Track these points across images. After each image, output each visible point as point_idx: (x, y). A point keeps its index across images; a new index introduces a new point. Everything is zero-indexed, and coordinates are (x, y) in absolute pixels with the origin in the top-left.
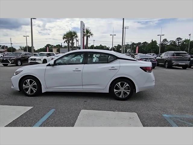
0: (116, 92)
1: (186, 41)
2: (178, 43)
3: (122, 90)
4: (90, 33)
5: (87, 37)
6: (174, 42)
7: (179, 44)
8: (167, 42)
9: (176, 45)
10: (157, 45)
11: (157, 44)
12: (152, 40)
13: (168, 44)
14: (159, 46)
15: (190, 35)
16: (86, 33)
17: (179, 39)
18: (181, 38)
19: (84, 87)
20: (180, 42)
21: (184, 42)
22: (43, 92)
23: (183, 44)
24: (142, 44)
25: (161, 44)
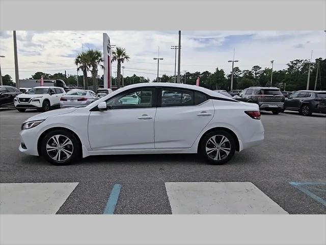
0: (208, 152)
1: (267, 71)
3: (218, 148)
4: (124, 55)
5: (119, 61)
6: (250, 72)
7: (257, 75)
8: (239, 73)
9: (252, 78)
11: (224, 75)
12: (217, 69)
13: (241, 76)
15: (272, 62)
16: (117, 55)
17: (256, 68)
18: (259, 67)
19: (158, 145)
20: (258, 73)
21: (264, 73)
22: (84, 156)
23: (262, 75)
24: (201, 75)
25: (230, 76)
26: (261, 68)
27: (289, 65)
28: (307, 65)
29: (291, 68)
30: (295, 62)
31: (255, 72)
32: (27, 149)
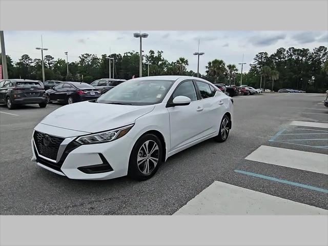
1: (60, 62)
2: (49, 64)
6: (42, 61)
7: (51, 65)
8: (30, 61)
9: (45, 67)
10: (12, 64)
11: (12, 62)
13: (33, 64)
14: (15, 66)
15: (66, 53)
17: (49, 57)
18: (51, 57)
20: (51, 63)
21: (57, 63)
23: (56, 66)
25: (18, 64)
26: (53, 58)
27: (81, 58)
28: (95, 59)
29: (83, 61)
30: (86, 56)
31: (47, 61)
32: (112, 170)
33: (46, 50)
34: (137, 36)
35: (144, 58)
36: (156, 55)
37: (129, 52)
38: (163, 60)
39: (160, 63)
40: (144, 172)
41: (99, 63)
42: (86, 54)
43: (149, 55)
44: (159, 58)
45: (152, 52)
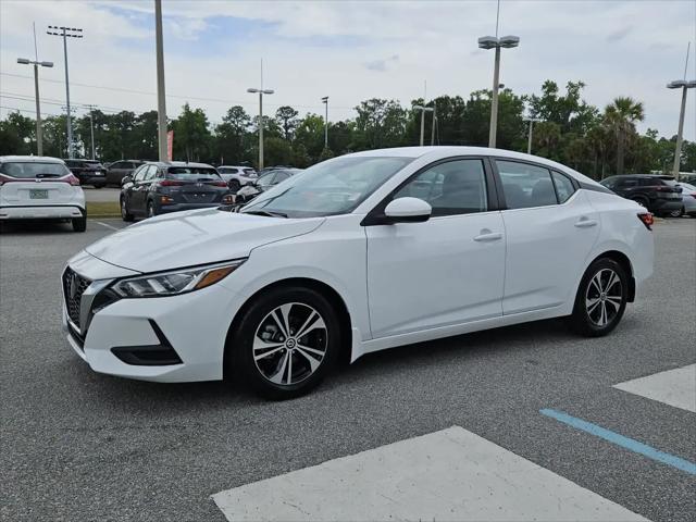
0: (589, 308)
1: (312, 122)
2: (286, 127)
6: (272, 121)
7: (289, 131)
8: (245, 122)
9: (278, 136)
10: (208, 128)
11: (208, 124)
12: (187, 107)
13: (250, 129)
14: (214, 134)
15: (325, 100)
17: (286, 111)
18: (292, 111)
20: (291, 126)
21: (304, 126)
22: (355, 356)
23: (301, 132)
24: (138, 120)
25: (221, 128)
26: (296, 113)
27: (359, 111)
28: (395, 112)
29: (364, 117)
30: (372, 105)
31: (283, 121)
32: (181, 362)
33: (271, 93)
34: (487, 44)
35: (526, 104)
36: (562, 93)
37: (485, 91)
38: (583, 108)
39: (573, 115)
40: (277, 379)
41: (405, 121)
42: (373, 101)
43: (541, 95)
44: (570, 104)
45: (550, 87)
